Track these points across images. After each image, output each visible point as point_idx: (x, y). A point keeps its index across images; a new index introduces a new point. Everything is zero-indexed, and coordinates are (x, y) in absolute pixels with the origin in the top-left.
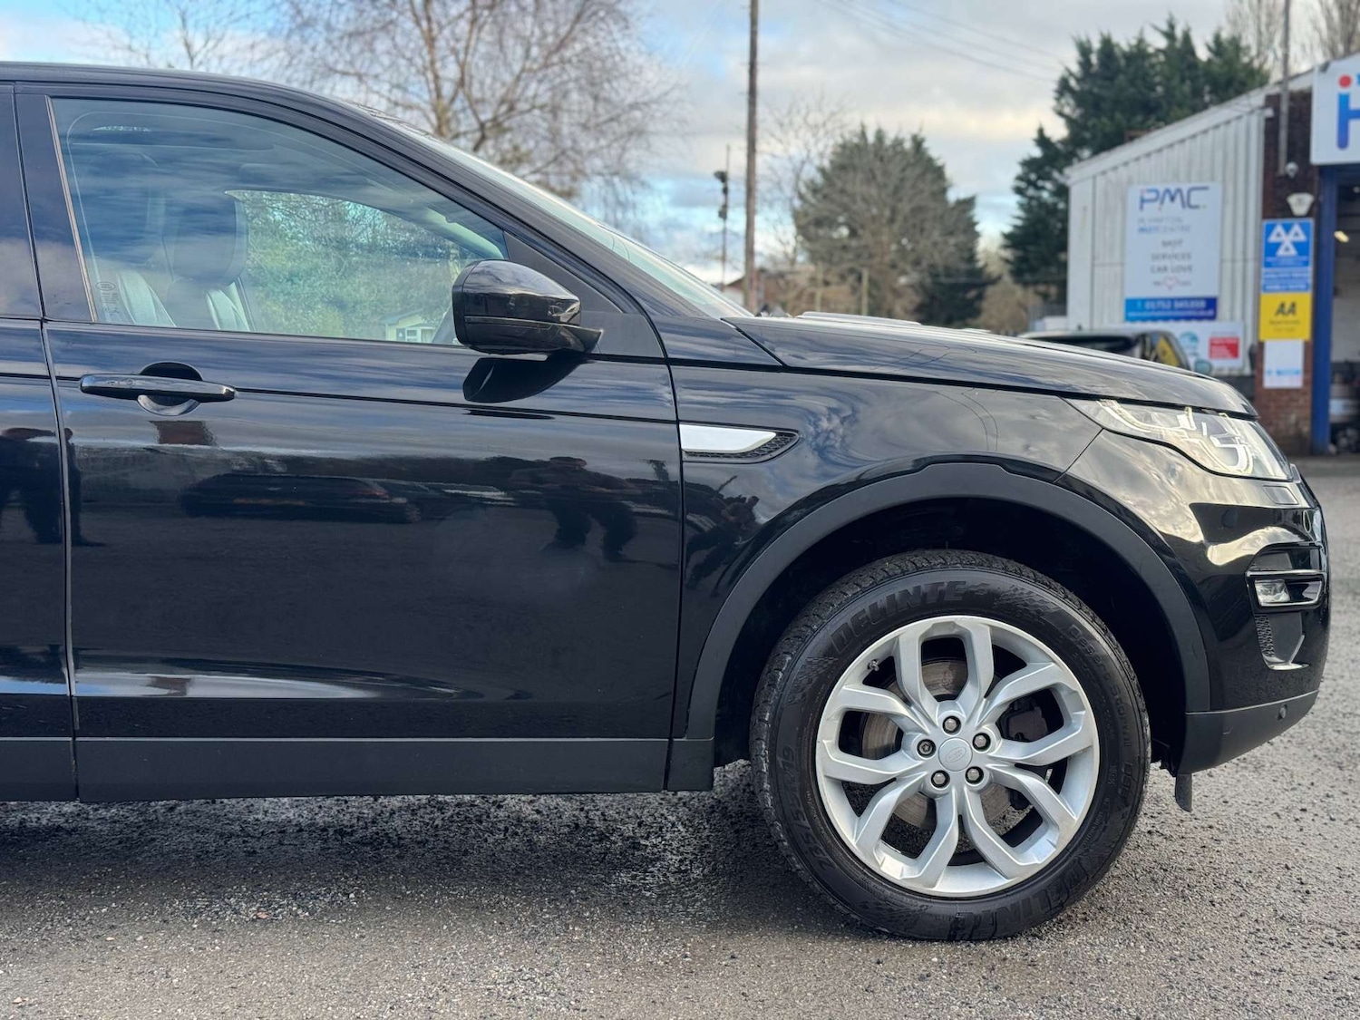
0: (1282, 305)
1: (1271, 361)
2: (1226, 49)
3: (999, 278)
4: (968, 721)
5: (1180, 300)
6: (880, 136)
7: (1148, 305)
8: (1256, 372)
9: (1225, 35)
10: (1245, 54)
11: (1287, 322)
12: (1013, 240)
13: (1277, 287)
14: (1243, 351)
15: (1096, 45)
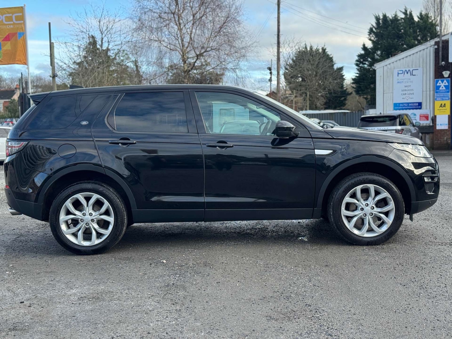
0: (442, 104)
1: (438, 121)
2: (424, 18)
3: (351, 93)
4: (370, 204)
5: (410, 103)
6: (311, 48)
7: (401, 105)
8: (434, 125)
9: (423, 13)
10: (430, 19)
11: (443, 110)
12: (356, 81)
13: (440, 99)
14: (430, 118)
15: (381, 17)
